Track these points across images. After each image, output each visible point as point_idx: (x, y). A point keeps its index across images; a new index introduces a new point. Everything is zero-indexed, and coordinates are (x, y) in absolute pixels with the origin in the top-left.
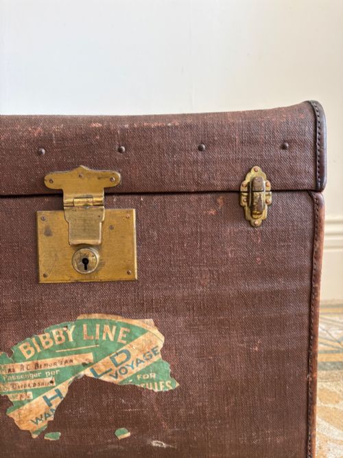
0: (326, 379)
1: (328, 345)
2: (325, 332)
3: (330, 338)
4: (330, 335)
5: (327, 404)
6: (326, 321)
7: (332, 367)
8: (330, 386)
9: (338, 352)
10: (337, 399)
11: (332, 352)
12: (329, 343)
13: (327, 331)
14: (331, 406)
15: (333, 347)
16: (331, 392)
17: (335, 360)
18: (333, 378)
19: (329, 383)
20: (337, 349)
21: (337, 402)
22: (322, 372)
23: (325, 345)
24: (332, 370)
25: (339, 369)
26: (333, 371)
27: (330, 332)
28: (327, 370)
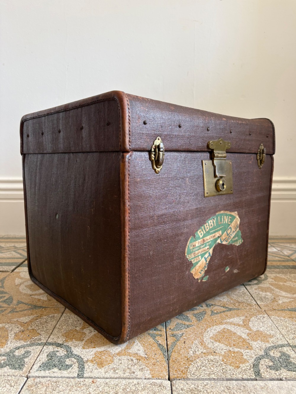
0: (279, 272)
1: (281, 258)
2: (280, 252)
3: (283, 254)
4: (283, 253)
5: (279, 282)
6: (281, 246)
7: (283, 267)
8: (281, 276)
9: (288, 261)
10: (285, 281)
11: (283, 261)
12: (282, 257)
13: (281, 251)
14: (281, 283)
15: (284, 259)
16: (281, 278)
17: (285, 265)
18: (283, 272)
19: (280, 274)
20: (287, 260)
21: (285, 282)
22: (277, 269)
23: (279, 257)
24: (282, 269)
25: (288, 269)
26: (284, 269)
27: (283, 252)
28: (279, 269)
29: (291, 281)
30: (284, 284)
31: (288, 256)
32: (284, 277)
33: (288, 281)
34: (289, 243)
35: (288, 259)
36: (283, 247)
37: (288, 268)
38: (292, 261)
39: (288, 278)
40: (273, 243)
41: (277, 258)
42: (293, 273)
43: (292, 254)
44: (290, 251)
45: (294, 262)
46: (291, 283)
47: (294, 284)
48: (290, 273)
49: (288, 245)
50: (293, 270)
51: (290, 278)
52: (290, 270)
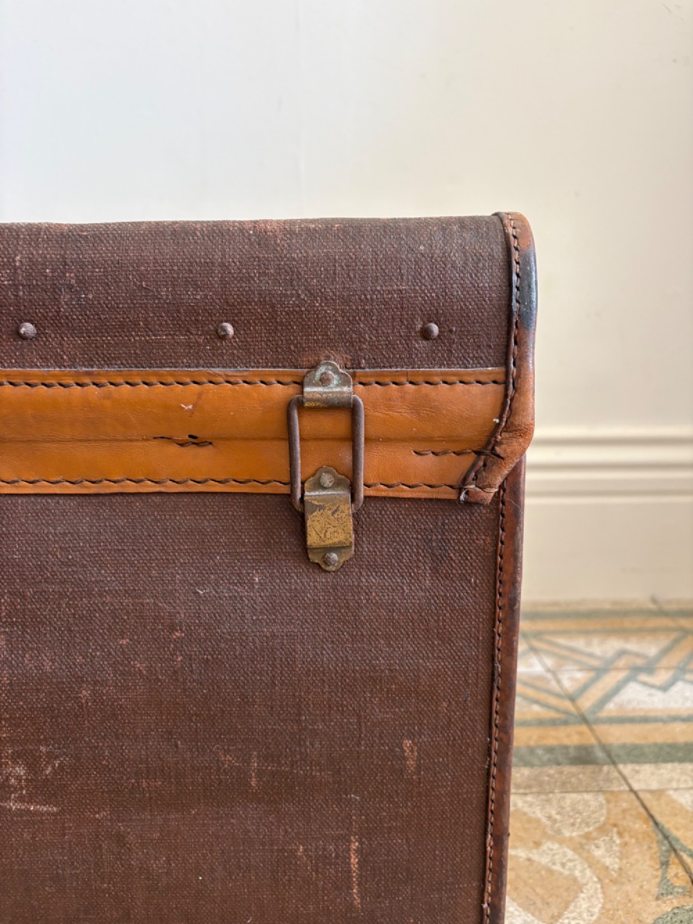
29: (557, 836)
30: (529, 860)
31: (572, 699)
32: (539, 814)
33: (550, 838)
34: (586, 633)
35: (567, 712)
36: (564, 653)
37: (560, 758)
38: (580, 723)
39: (550, 817)
40: (538, 635)
41: (536, 708)
42: (575, 790)
43: (585, 688)
44: (581, 670)
45: (584, 728)
46: (556, 846)
47: (565, 855)
48: (566, 787)
49: (579, 643)
50: (574, 769)
51: (558, 817)
52: (568, 769)
